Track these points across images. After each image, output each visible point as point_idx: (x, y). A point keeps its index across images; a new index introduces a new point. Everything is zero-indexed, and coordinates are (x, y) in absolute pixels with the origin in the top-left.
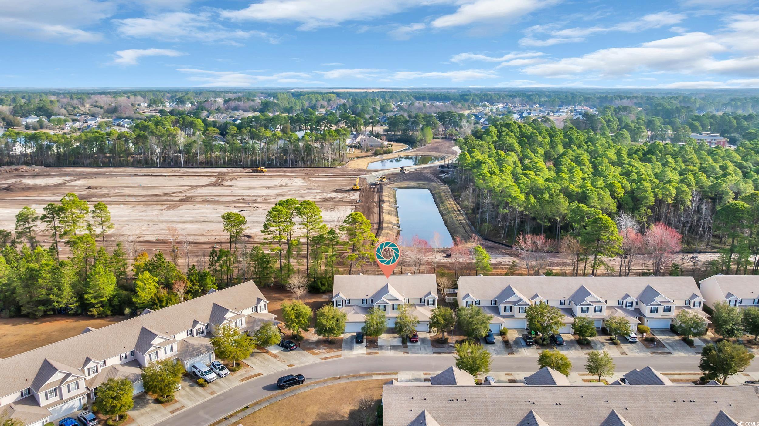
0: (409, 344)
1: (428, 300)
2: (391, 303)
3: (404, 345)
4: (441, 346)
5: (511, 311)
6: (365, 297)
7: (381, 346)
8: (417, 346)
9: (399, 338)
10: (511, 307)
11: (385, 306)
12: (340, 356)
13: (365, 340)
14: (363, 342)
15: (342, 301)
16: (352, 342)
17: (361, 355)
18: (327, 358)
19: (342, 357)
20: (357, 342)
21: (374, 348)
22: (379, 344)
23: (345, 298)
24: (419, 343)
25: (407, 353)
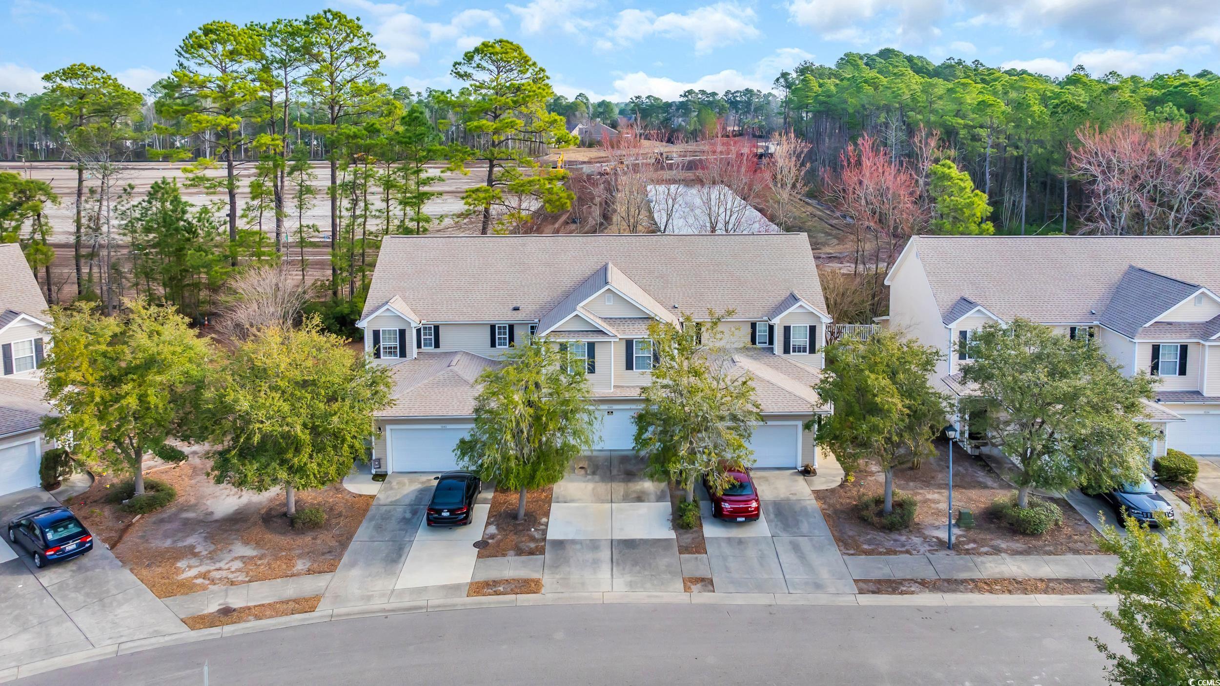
0: (711, 531)
1: (787, 329)
2: (618, 334)
3: (688, 538)
4: (888, 540)
5: (1183, 372)
6: (502, 316)
7: (559, 544)
8: (757, 541)
9: (660, 498)
10: (1184, 349)
11: (591, 346)
12: (307, 604)
13: (481, 512)
14: (465, 521)
15: (402, 333)
16: (408, 523)
17: (436, 600)
18: (227, 613)
19: (324, 610)
20: (436, 522)
21: (520, 552)
22: (550, 536)
23: (415, 321)
24: (762, 528)
25: (707, 583)
